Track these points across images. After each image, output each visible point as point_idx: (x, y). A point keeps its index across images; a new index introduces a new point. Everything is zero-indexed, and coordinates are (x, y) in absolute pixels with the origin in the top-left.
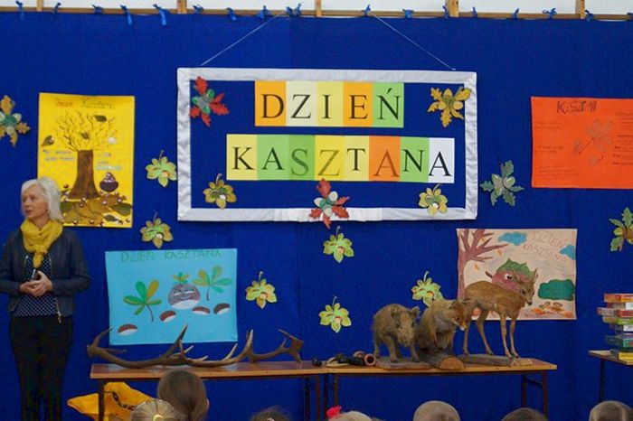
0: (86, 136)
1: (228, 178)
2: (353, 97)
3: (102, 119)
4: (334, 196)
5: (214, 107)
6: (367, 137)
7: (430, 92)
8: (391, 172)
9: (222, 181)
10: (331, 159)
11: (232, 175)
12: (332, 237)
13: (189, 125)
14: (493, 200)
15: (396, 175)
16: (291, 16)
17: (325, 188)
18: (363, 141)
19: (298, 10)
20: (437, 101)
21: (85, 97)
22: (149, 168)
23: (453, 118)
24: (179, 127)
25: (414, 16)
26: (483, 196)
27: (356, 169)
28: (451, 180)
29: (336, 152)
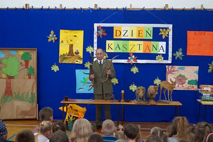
0: (71, 41)
1: (106, 52)
2: (139, 31)
3: (75, 36)
4: (133, 57)
5: (103, 33)
6: (143, 41)
7: (160, 30)
8: (149, 51)
9: (105, 52)
10: (133, 47)
11: (107, 51)
12: (133, 67)
13: (97, 38)
14: (176, 58)
15: (150, 51)
16: (124, 10)
17: (131, 55)
18: (142, 42)
19: (125, 8)
20: (161, 32)
21: (71, 31)
22: (87, 49)
23: (166, 37)
24: (94, 38)
25: (156, 10)
26: (173, 57)
27: (139, 50)
28: (165, 53)
29: (134, 45)
